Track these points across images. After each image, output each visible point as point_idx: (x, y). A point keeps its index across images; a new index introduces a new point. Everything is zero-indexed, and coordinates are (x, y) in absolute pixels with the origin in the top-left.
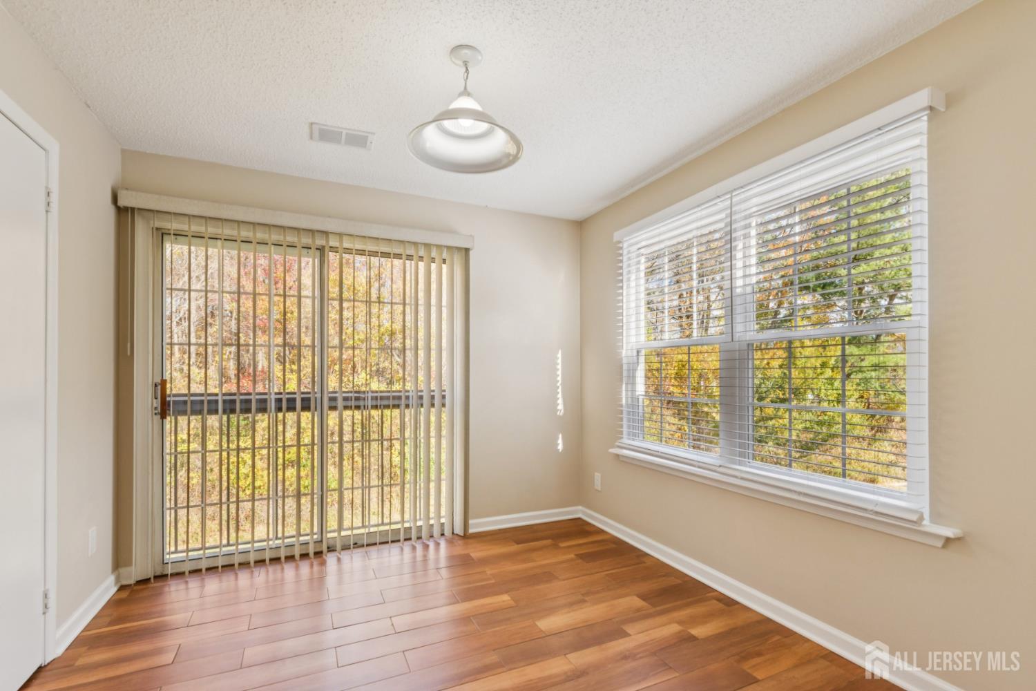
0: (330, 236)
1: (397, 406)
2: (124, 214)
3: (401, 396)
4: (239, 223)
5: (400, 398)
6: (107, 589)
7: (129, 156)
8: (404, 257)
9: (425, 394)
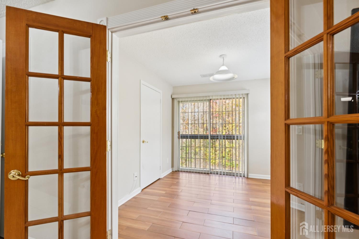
0: (213, 96)
1: (231, 139)
2: (173, 99)
3: (235, 136)
4: (192, 97)
5: (231, 137)
6: (170, 171)
7: (174, 88)
8: (232, 98)
9: (239, 136)
